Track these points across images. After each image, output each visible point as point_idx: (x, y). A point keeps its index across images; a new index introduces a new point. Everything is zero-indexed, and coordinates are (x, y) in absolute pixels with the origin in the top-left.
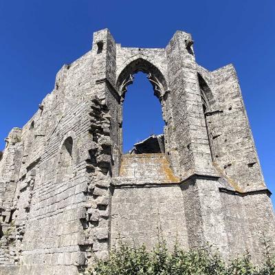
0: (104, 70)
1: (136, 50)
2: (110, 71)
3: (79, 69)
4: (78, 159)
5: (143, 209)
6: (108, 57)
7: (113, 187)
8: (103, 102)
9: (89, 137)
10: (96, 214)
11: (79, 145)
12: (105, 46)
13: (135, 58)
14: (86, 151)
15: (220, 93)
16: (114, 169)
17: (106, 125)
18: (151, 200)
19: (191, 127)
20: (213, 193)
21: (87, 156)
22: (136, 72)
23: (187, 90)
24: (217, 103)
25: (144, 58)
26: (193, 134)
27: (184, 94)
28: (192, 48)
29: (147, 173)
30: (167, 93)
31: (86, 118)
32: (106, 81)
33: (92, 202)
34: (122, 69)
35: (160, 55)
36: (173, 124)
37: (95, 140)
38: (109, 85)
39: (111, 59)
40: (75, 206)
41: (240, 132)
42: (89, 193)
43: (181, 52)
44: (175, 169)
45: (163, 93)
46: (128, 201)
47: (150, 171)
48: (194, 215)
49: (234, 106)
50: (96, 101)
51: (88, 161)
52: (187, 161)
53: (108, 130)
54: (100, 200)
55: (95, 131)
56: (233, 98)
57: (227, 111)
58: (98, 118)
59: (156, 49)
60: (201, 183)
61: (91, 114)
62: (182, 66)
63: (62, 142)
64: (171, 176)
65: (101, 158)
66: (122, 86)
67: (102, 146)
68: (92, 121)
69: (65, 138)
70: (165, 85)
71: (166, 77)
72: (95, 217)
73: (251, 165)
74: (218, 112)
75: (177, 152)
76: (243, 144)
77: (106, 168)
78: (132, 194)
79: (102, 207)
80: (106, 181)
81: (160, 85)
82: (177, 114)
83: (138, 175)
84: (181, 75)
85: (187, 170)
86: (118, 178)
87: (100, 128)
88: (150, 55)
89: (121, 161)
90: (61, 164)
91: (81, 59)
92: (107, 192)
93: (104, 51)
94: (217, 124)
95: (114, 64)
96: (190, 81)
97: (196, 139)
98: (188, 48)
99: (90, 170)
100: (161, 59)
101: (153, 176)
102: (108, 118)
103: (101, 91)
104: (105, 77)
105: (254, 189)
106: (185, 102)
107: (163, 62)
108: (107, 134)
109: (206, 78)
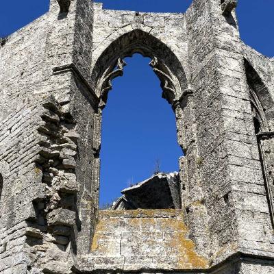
0: (70, 50)
1: (130, 15)
2: (81, 52)
3: (22, 47)
6: (78, 27)
8: (65, 108)
9: (34, 174)
12: (73, 7)
13: (129, 29)
14: (28, 202)
16: (81, 239)
17: (69, 152)
19: (232, 159)
21: (29, 211)
22: (129, 54)
23: (224, 90)
25: (146, 29)
26: (235, 174)
27: (218, 97)
28: (233, 14)
29: (145, 248)
30: (187, 94)
31: (32, 137)
34: (103, 48)
35: (175, 25)
37: (46, 180)
38: (78, 78)
39: (84, 30)
43: (213, 21)
44: (200, 241)
45: (178, 93)
47: (152, 245)
50: (51, 107)
51: (30, 221)
52: (224, 227)
53: (72, 162)
55: (46, 164)
58: (54, 137)
59: (167, 15)
61: (40, 131)
62: (216, 46)
64: (191, 255)
66: (102, 80)
67: (60, 192)
68: (42, 144)
70: (182, 79)
71: (184, 65)
75: (204, 208)
81: (175, 80)
82: (204, 134)
83: (127, 253)
84: (214, 63)
85: (223, 244)
86: (89, 257)
88: (155, 24)
89: (95, 221)
91: (28, 27)
93: (71, 16)
95: (89, 38)
97: (241, 183)
98: (227, 14)
100: (177, 32)
102: (72, 138)
103: (61, 88)
104: (70, 62)
106: (220, 112)
107: (181, 38)
108: (70, 169)
109: (260, 69)
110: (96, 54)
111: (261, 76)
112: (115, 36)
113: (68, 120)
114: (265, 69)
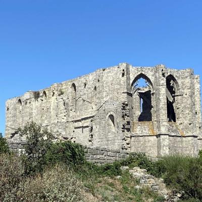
2: (129, 84)
4: (118, 126)
5: (142, 144)
7: (131, 137)
8: (126, 103)
9: (122, 119)
10: (126, 146)
11: (118, 121)
12: (125, 74)
13: (139, 73)
16: (131, 130)
17: (128, 112)
18: (145, 141)
19: (161, 115)
22: (139, 78)
23: (161, 98)
24: (181, 90)
25: (143, 73)
26: (161, 118)
27: (159, 99)
30: (154, 93)
32: (127, 92)
33: (125, 142)
34: (133, 80)
35: (151, 71)
36: (155, 109)
37: (124, 119)
39: (128, 79)
40: (119, 144)
41: (188, 108)
42: (124, 139)
44: (155, 129)
45: (152, 92)
46: (137, 141)
47: (145, 130)
48: (159, 147)
49: (188, 94)
50: (123, 103)
51: (122, 128)
52: (159, 128)
53: (128, 114)
54: (127, 142)
55: (124, 116)
56: (188, 89)
57: (184, 95)
58: (124, 110)
59: (149, 67)
60: (162, 137)
61: (122, 109)
62: (159, 85)
63: (108, 115)
64: (153, 132)
65: (127, 127)
67: (127, 122)
72: (126, 147)
73: (190, 124)
75: (156, 122)
76: (189, 114)
77: (128, 130)
78: (138, 139)
79: (128, 144)
80: (129, 135)
81: (151, 87)
83: (140, 132)
85: (158, 131)
86: (133, 133)
87: (125, 114)
88: (146, 71)
89: (134, 126)
92: (129, 139)
93: (125, 76)
94: (179, 101)
97: (162, 120)
99: (123, 131)
101: (146, 132)
102: (128, 109)
105: (189, 135)
106: (159, 103)
107: (153, 76)
108: (128, 116)
109: (176, 76)
110: (131, 82)
111: (176, 78)
112: (136, 76)
113: (127, 105)
114: (178, 75)
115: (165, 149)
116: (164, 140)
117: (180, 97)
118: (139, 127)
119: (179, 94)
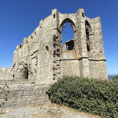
0: (56, 25)
1: (66, 15)
2: (58, 24)
4: (51, 53)
5: (68, 66)
6: (57, 20)
7: (60, 60)
8: (56, 36)
9: (53, 47)
10: (56, 67)
11: (51, 49)
12: (56, 16)
13: (66, 18)
14: (53, 51)
15: (94, 27)
16: (60, 55)
18: (70, 63)
19: (82, 43)
20: (87, 62)
21: (53, 53)
22: (66, 22)
23: (82, 31)
24: (93, 31)
25: (68, 18)
26: (82, 45)
31: (52, 41)
32: (57, 29)
33: (55, 64)
34: (61, 22)
35: (74, 16)
36: (77, 41)
37: (55, 48)
40: (51, 65)
41: (99, 42)
42: (54, 62)
44: (77, 55)
45: (75, 30)
46: (64, 64)
47: (70, 56)
49: (98, 32)
50: (54, 36)
52: (81, 53)
53: (58, 44)
54: (57, 64)
55: (54, 45)
56: (98, 29)
57: (96, 34)
58: (55, 41)
59: (72, 14)
60: (84, 59)
63: (45, 47)
64: (76, 57)
65: (57, 53)
66: (61, 28)
67: (57, 49)
69: (46, 46)
70: (75, 27)
71: (75, 25)
72: (56, 68)
73: (101, 52)
74: (93, 34)
75: (78, 50)
76: (99, 45)
77: (58, 55)
78: (65, 62)
80: (58, 59)
83: (67, 57)
84: (80, 26)
85: (80, 55)
86: (62, 58)
87: (56, 44)
88: (70, 16)
89: (62, 52)
90: (45, 53)
92: (59, 62)
93: (56, 18)
94: (92, 38)
95: (59, 21)
96: (83, 28)
98: (83, 15)
99: (54, 56)
100: (74, 18)
101: (71, 57)
102: (58, 41)
103: (55, 32)
104: (56, 27)
105: (101, 59)
108: (58, 46)
109: (90, 22)
110: (60, 24)
112: (63, 19)
113: (57, 38)
115: (86, 69)
116: (85, 62)
117: (92, 35)
118: (66, 54)
119: (91, 34)
